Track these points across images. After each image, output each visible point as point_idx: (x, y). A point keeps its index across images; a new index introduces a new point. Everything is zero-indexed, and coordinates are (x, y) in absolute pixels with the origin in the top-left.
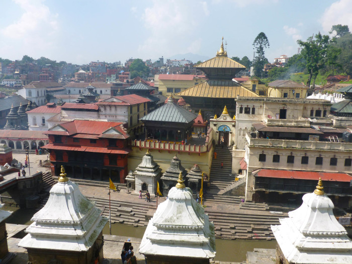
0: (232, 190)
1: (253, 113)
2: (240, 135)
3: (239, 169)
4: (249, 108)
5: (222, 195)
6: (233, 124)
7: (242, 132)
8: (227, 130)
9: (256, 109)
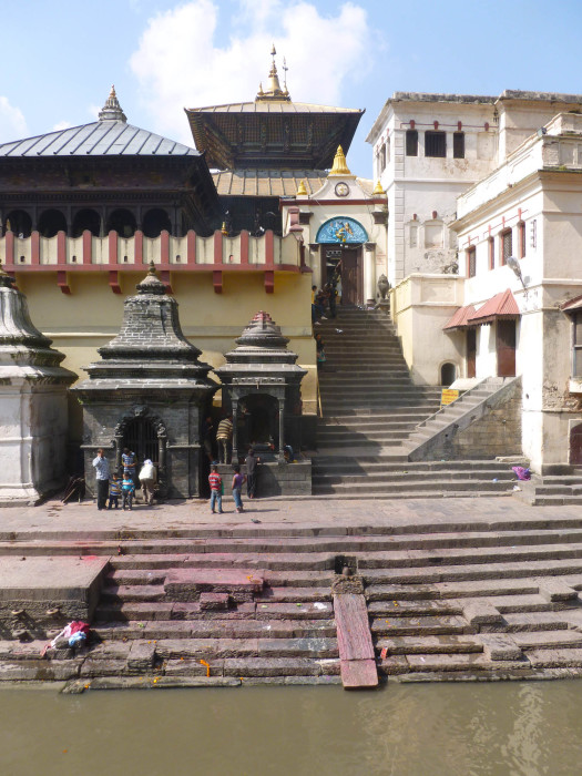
0: (455, 426)
1: (459, 153)
2: (413, 244)
3: (441, 360)
4: (442, 135)
5: (409, 459)
6: (378, 208)
7: (420, 232)
8: (355, 236)
9: (468, 139)
